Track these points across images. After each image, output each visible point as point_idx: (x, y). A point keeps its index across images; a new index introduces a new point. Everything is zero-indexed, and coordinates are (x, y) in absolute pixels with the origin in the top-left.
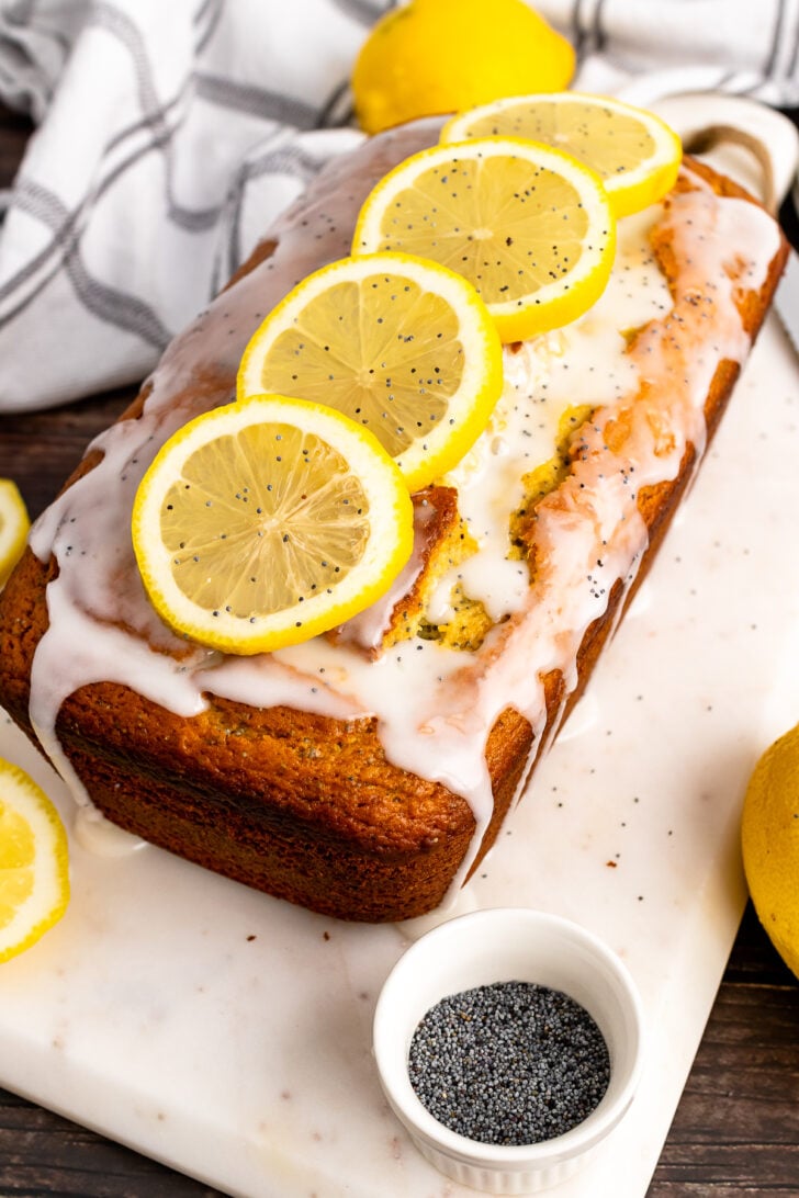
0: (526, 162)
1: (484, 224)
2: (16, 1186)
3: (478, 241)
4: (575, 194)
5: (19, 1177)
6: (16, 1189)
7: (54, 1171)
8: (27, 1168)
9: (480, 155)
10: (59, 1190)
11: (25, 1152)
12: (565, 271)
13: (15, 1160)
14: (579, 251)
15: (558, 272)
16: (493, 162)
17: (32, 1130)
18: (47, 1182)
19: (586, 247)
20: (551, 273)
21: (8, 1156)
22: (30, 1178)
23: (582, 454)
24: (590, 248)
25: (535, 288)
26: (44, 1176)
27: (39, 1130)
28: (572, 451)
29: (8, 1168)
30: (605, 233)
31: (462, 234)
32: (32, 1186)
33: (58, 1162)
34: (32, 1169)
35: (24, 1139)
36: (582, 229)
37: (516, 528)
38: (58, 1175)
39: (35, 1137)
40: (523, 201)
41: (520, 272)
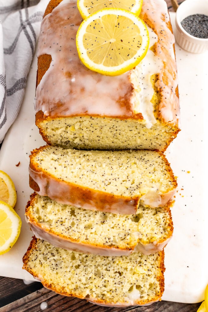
0: (113, 15)
1: (111, 37)
3: (113, 43)
4: (130, 20)
9: (100, 17)
12: (140, 44)
14: (141, 37)
15: (139, 45)
16: (104, 17)
19: (142, 36)
20: (138, 47)
23: (162, 90)
24: (143, 36)
25: (136, 52)
28: (159, 89)
30: (145, 30)
31: (108, 42)
36: (139, 31)
37: (156, 115)
40: (118, 27)
41: (130, 49)
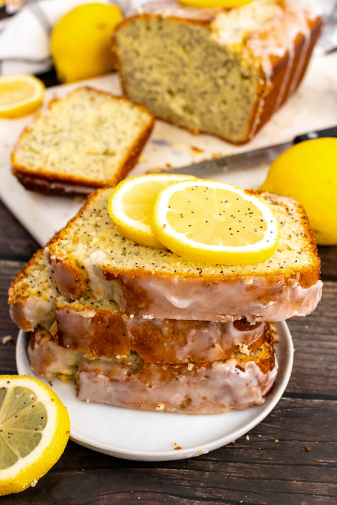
2: (204, 496)
5: (206, 492)
6: (204, 498)
7: (222, 490)
8: (209, 488)
10: (226, 499)
11: (206, 481)
13: (202, 484)
17: (208, 471)
18: (219, 495)
21: (198, 483)
22: (211, 493)
26: (218, 492)
27: (212, 471)
29: (199, 488)
32: (212, 497)
33: (223, 486)
34: (211, 489)
35: (205, 475)
38: (225, 492)
39: (210, 474)
